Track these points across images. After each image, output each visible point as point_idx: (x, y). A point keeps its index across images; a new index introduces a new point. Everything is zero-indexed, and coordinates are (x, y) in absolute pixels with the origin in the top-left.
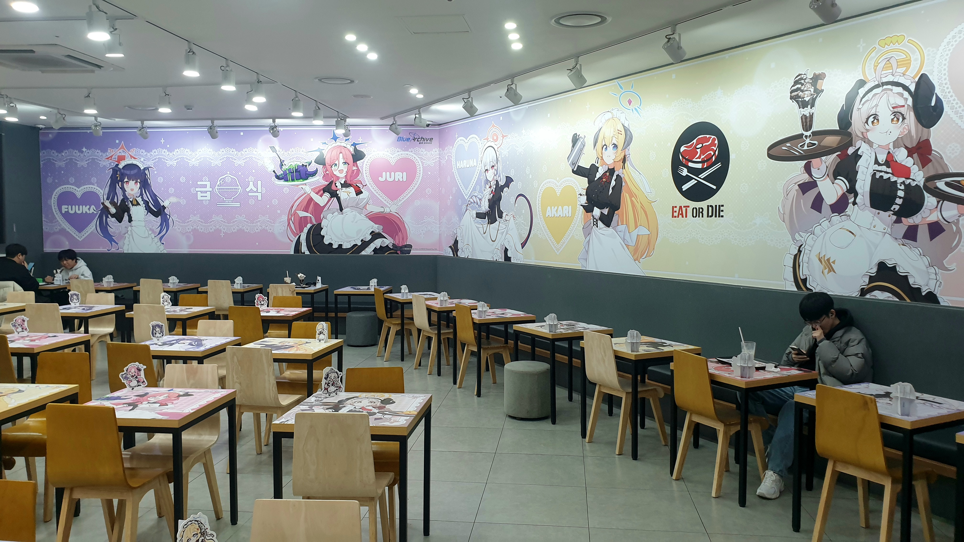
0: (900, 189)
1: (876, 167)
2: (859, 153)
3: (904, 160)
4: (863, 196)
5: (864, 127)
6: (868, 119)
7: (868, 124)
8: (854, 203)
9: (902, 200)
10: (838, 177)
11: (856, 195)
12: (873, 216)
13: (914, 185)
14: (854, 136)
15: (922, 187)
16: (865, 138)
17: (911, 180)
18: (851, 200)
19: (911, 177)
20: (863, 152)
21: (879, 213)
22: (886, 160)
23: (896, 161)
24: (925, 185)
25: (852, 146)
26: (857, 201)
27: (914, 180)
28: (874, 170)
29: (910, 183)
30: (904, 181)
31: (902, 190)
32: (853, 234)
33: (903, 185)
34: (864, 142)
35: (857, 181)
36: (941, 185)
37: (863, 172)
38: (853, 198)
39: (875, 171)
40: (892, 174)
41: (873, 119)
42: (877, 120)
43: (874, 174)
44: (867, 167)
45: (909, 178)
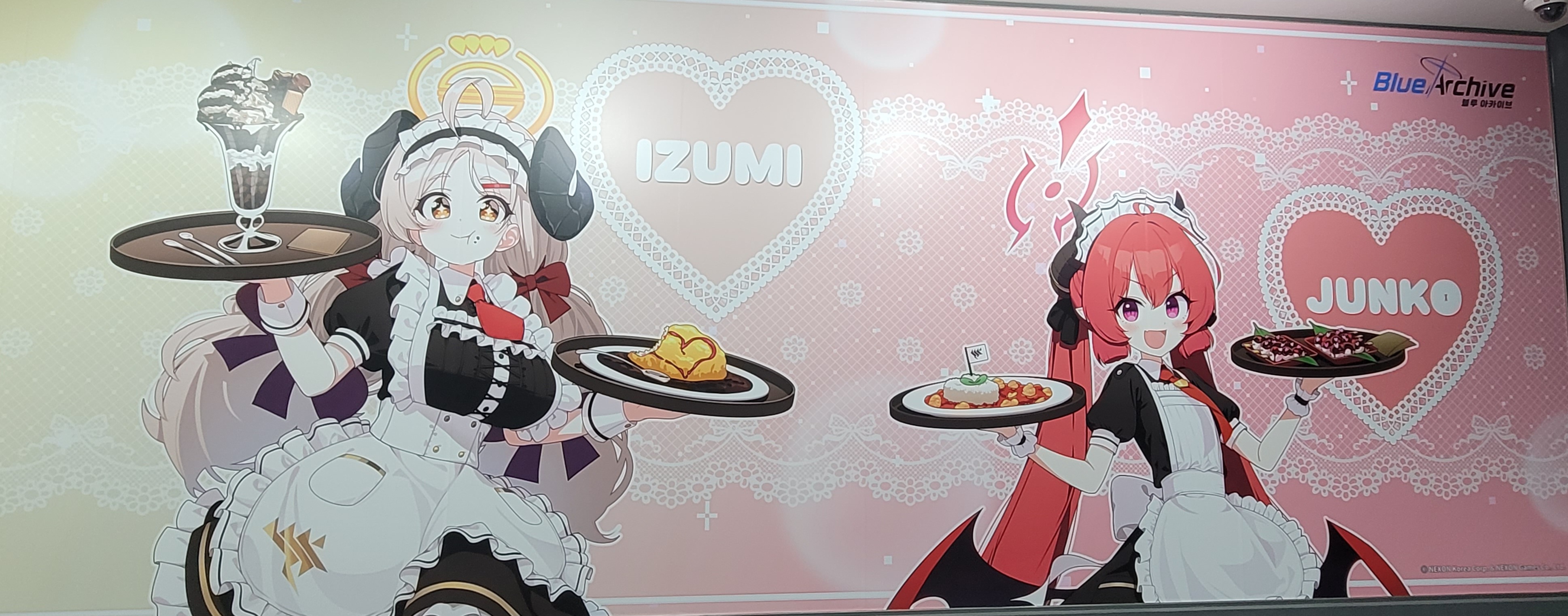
0: (499, 365)
1: (442, 313)
2: (398, 277)
3: (510, 302)
4: (407, 377)
5: (413, 218)
6: (422, 201)
7: (422, 213)
8: (383, 394)
9: (503, 389)
10: (339, 330)
11: (388, 374)
12: (431, 426)
13: (531, 357)
14: (384, 236)
15: (549, 363)
16: (413, 243)
17: (526, 347)
18: (375, 386)
19: (524, 341)
20: (409, 274)
21: (447, 419)
22: (467, 299)
23: (491, 303)
24: (554, 356)
25: (380, 257)
26: (390, 389)
27: (531, 347)
28: (436, 319)
29: (522, 352)
30: (509, 348)
31: (505, 367)
32: (378, 468)
33: (506, 358)
34: (413, 252)
35: (391, 341)
36: (589, 358)
37: (407, 322)
38: (381, 382)
39: (439, 322)
40: (482, 330)
41: (435, 205)
42: (445, 206)
43: (438, 327)
44: (417, 310)
45: (520, 342)
